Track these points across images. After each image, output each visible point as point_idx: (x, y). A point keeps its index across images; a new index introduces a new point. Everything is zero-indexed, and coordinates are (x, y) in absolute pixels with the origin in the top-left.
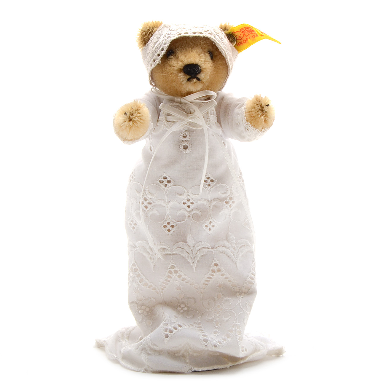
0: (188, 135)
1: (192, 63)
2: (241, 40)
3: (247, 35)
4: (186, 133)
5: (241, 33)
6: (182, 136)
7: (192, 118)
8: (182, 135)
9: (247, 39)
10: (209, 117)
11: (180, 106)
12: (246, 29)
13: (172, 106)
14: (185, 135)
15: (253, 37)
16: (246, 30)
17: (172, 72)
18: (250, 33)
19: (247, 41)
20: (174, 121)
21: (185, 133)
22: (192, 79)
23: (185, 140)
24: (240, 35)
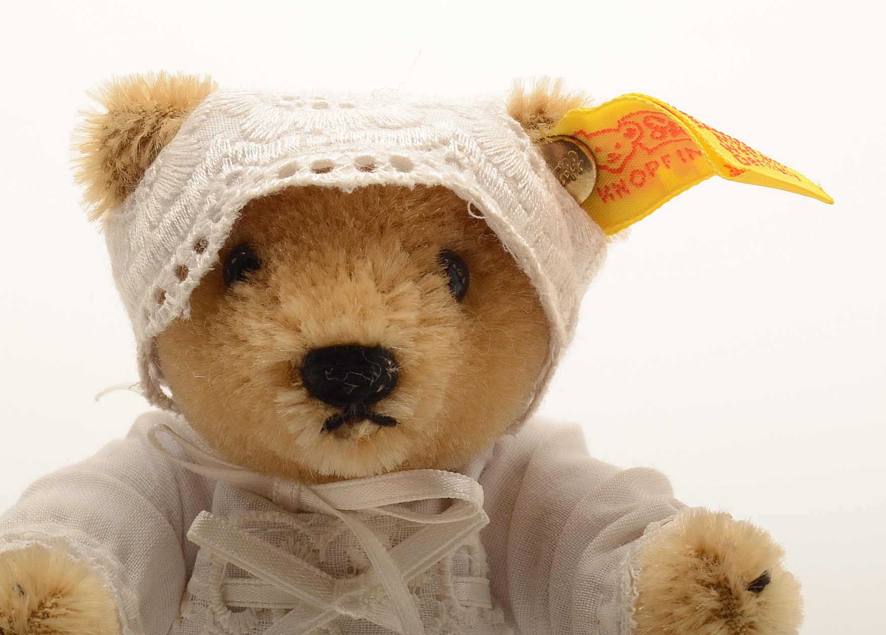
1: (346, 340)
2: (620, 170)
3: (651, 147)
5: (619, 137)
7: (353, 603)
9: (653, 166)
10: (446, 588)
11: (295, 532)
12: (646, 118)
15: (686, 156)
16: (649, 126)
17: (245, 373)
18: (669, 137)
19: (652, 174)
20: (266, 606)
22: (351, 425)
24: (618, 146)
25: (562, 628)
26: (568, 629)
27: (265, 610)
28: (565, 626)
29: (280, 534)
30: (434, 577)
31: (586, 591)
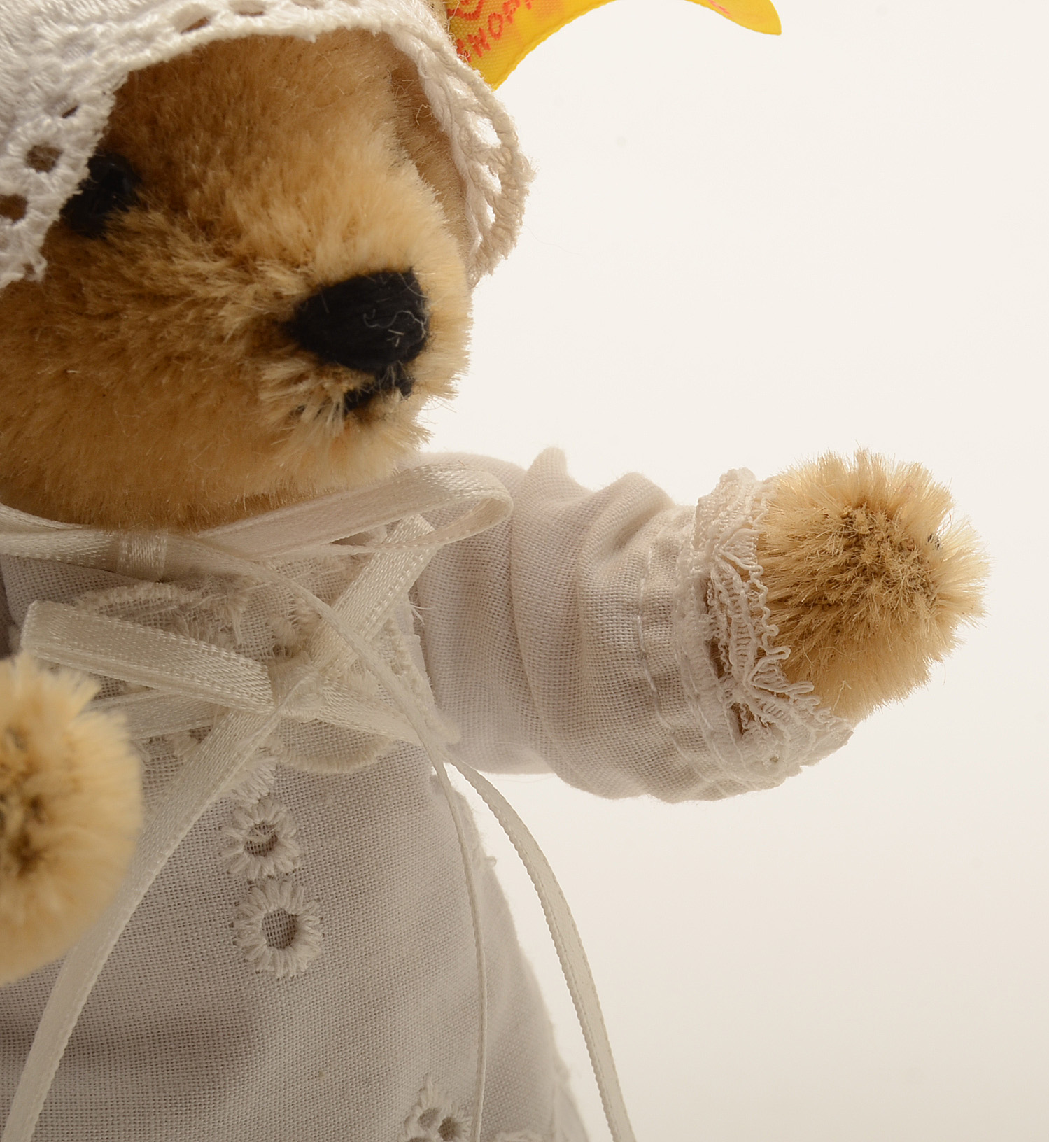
0: (287, 833)
2: (476, 15)
4: (270, 820)
6: (241, 850)
8: (240, 835)
9: (512, 7)
13: (111, 611)
14: (264, 838)
19: (510, 19)
21: (258, 821)
23: (269, 869)
25: (552, 684)
26: (562, 684)
27: (154, 739)
28: (557, 681)
29: (158, 617)
30: (383, 641)
31: (611, 616)
